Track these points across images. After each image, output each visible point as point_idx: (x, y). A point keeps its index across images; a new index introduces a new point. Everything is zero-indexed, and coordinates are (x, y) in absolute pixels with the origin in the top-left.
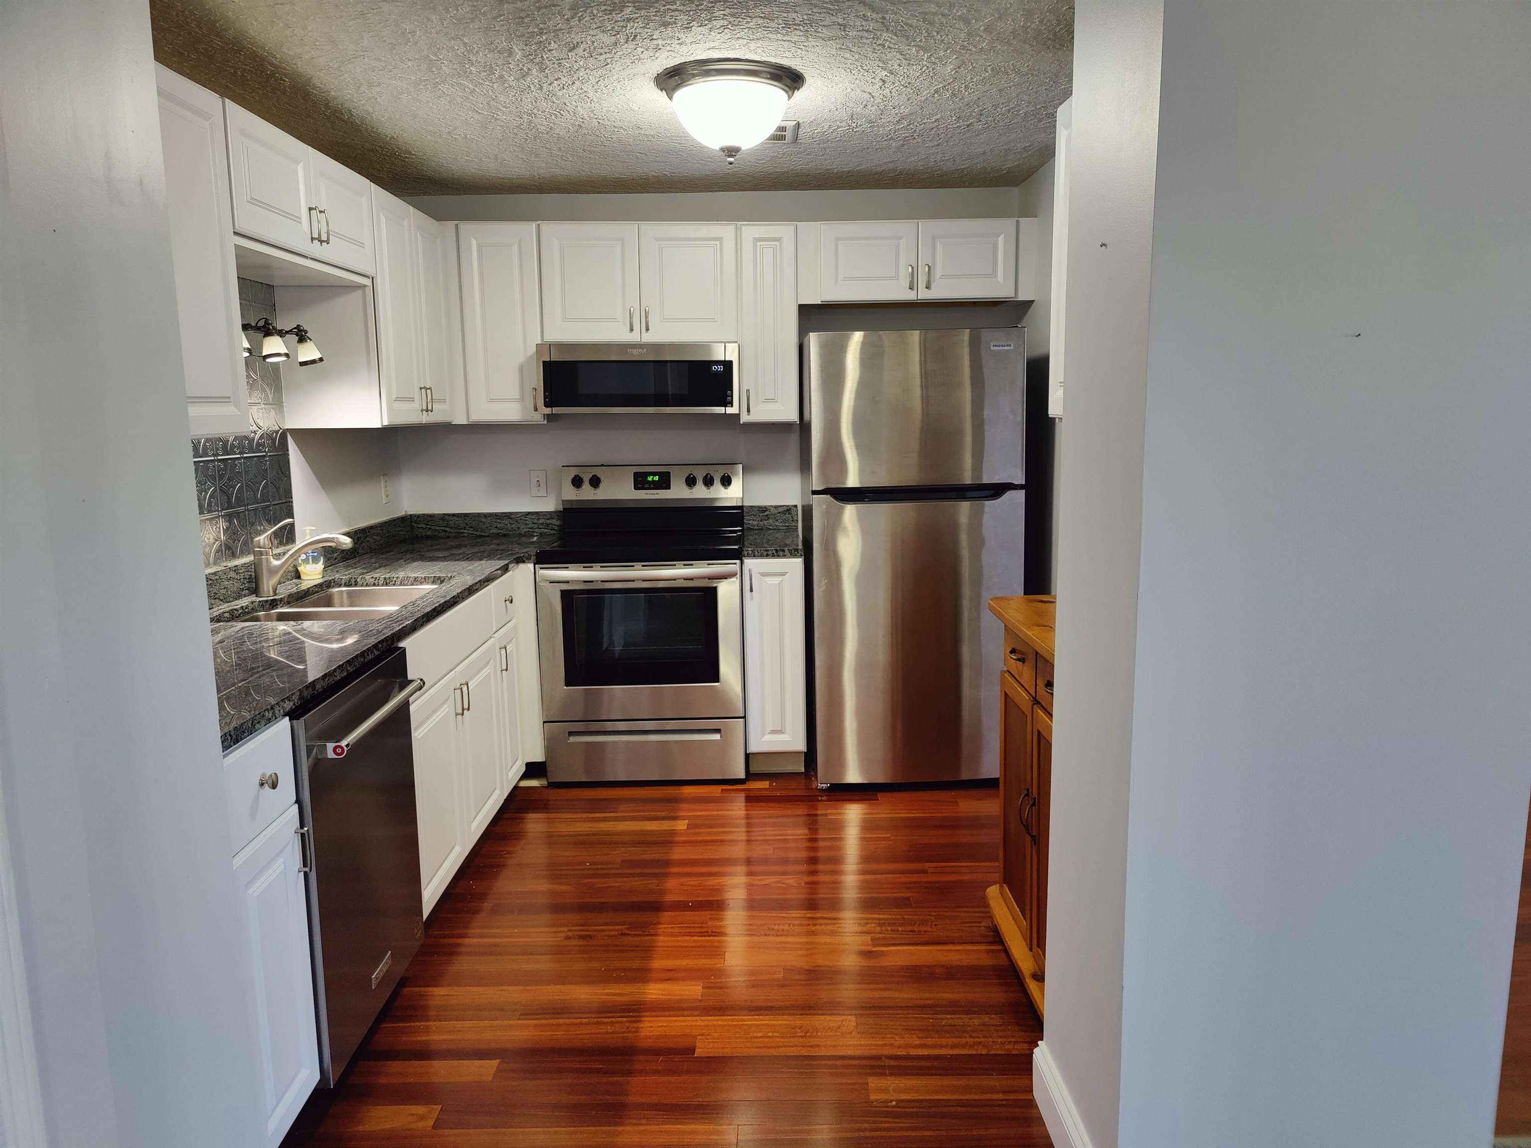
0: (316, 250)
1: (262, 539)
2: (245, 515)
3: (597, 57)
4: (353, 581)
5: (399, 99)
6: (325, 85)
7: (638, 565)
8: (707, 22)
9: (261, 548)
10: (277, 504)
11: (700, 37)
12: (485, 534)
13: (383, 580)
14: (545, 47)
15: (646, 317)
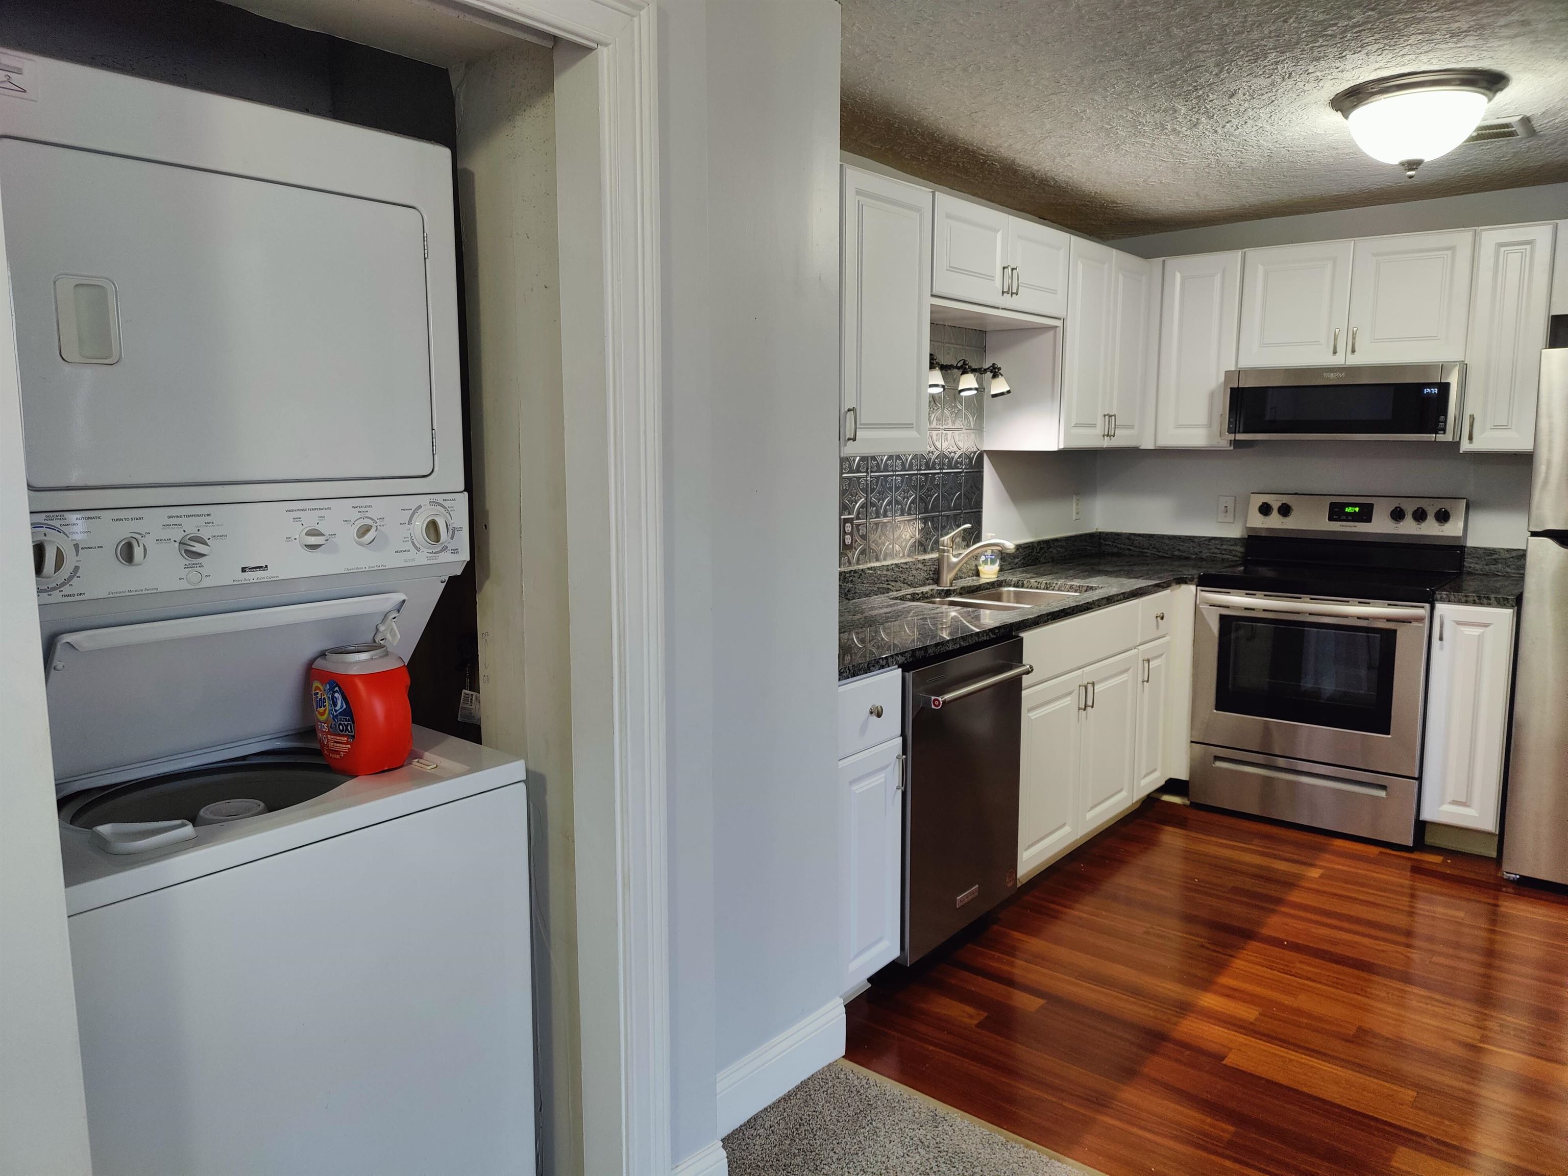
0: (1008, 301)
1: (946, 539)
2: (939, 520)
3: (1259, 97)
4: (1020, 583)
5: (1090, 162)
6: (1027, 162)
7: (1306, 598)
8: (1359, 49)
9: (944, 546)
10: (968, 513)
11: (1360, 62)
12: (1167, 556)
13: (1044, 584)
14: (1205, 99)
15: (1354, 338)
